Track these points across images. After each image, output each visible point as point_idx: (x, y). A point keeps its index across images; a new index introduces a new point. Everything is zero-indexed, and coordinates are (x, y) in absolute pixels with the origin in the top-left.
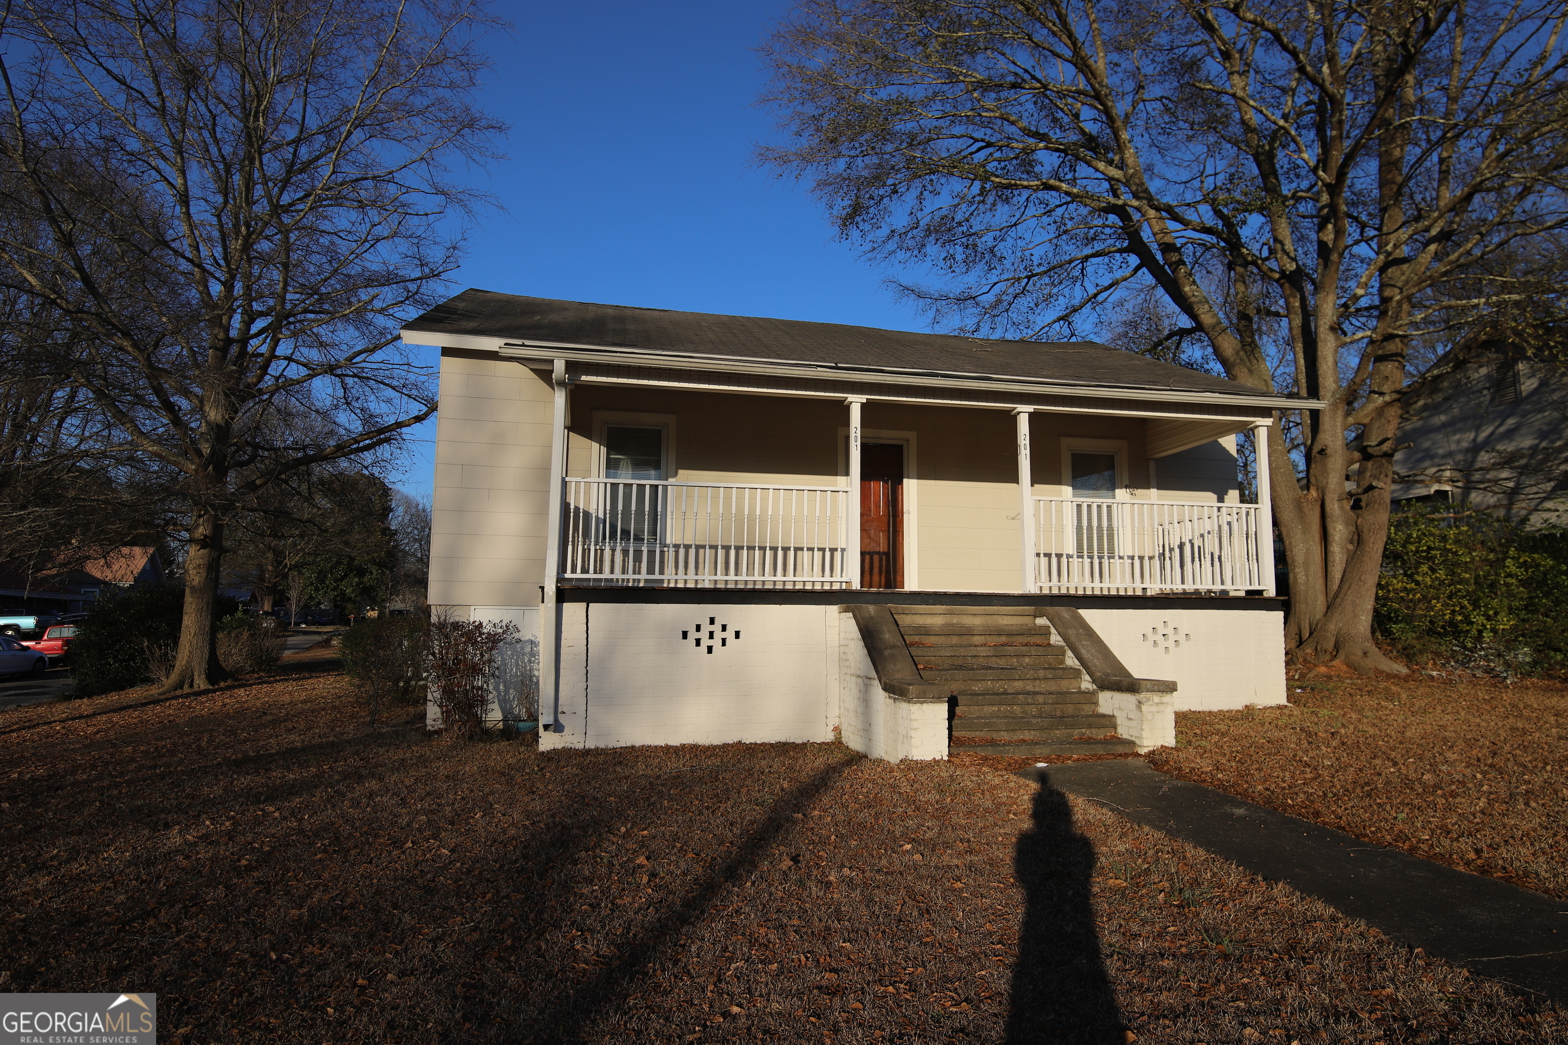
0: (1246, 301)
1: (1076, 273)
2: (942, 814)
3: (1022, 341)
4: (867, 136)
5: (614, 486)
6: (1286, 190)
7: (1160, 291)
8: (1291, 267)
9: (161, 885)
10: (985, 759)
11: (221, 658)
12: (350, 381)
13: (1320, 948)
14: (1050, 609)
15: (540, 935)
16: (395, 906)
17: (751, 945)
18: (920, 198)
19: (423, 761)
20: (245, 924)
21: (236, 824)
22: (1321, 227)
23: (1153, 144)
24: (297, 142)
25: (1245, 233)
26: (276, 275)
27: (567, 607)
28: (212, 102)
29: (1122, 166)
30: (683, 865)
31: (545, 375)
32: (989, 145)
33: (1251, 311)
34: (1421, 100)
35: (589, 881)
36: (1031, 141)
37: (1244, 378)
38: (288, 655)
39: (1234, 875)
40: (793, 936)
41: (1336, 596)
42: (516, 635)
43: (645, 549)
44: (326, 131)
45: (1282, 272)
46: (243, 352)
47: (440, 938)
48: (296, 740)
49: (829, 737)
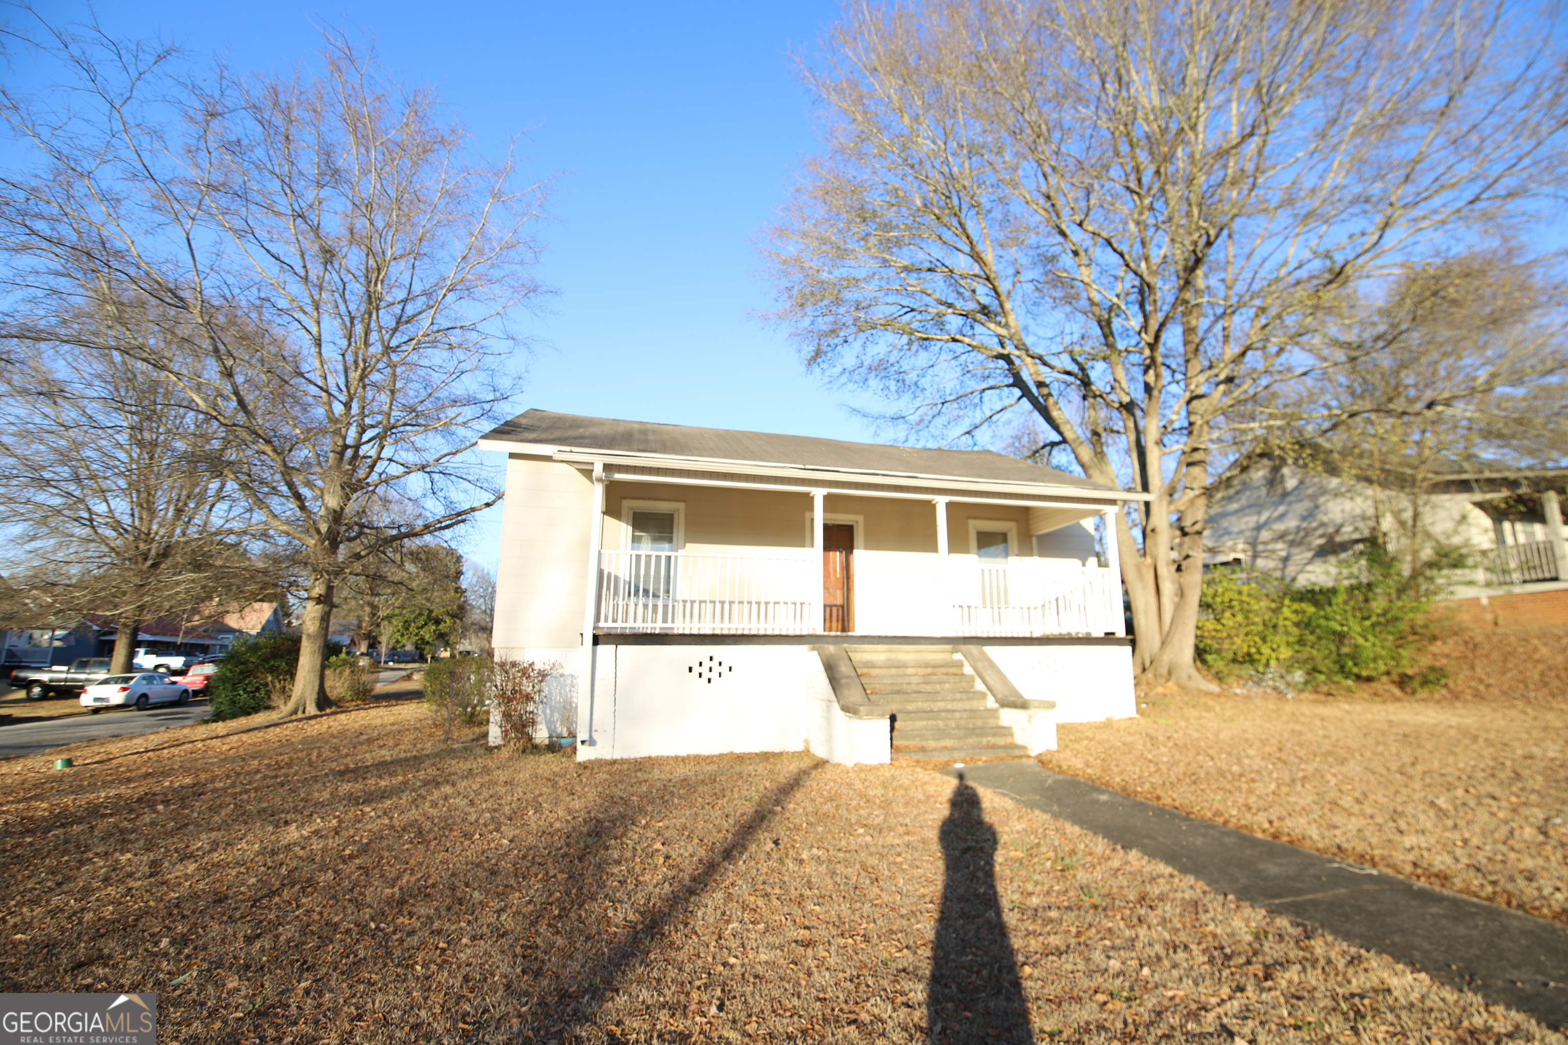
0: (1095, 423)
1: (977, 400)
2: (886, 804)
3: (939, 449)
4: (826, 302)
5: (638, 557)
6: (1121, 345)
7: (1036, 414)
8: (1126, 399)
9: (284, 871)
10: (918, 762)
11: (328, 690)
12: (436, 476)
13: (1162, 898)
14: (963, 647)
15: (581, 906)
16: (467, 885)
17: (744, 910)
18: (864, 346)
19: (486, 770)
20: (350, 900)
21: (341, 821)
22: (1146, 372)
23: (1028, 312)
24: (405, 301)
25: (1093, 375)
26: (384, 397)
27: (600, 648)
28: (343, 272)
29: (1007, 326)
30: (691, 850)
31: (587, 473)
32: (913, 310)
33: (1100, 430)
34: (1208, 287)
35: (618, 862)
36: (943, 308)
37: (1097, 477)
38: (380, 688)
39: (1100, 845)
40: (776, 902)
41: (1168, 635)
42: (561, 671)
43: (660, 603)
44: (427, 294)
45: (1121, 405)
46: (355, 456)
47: (503, 910)
48: (386, 755)
49: (800, 747)
